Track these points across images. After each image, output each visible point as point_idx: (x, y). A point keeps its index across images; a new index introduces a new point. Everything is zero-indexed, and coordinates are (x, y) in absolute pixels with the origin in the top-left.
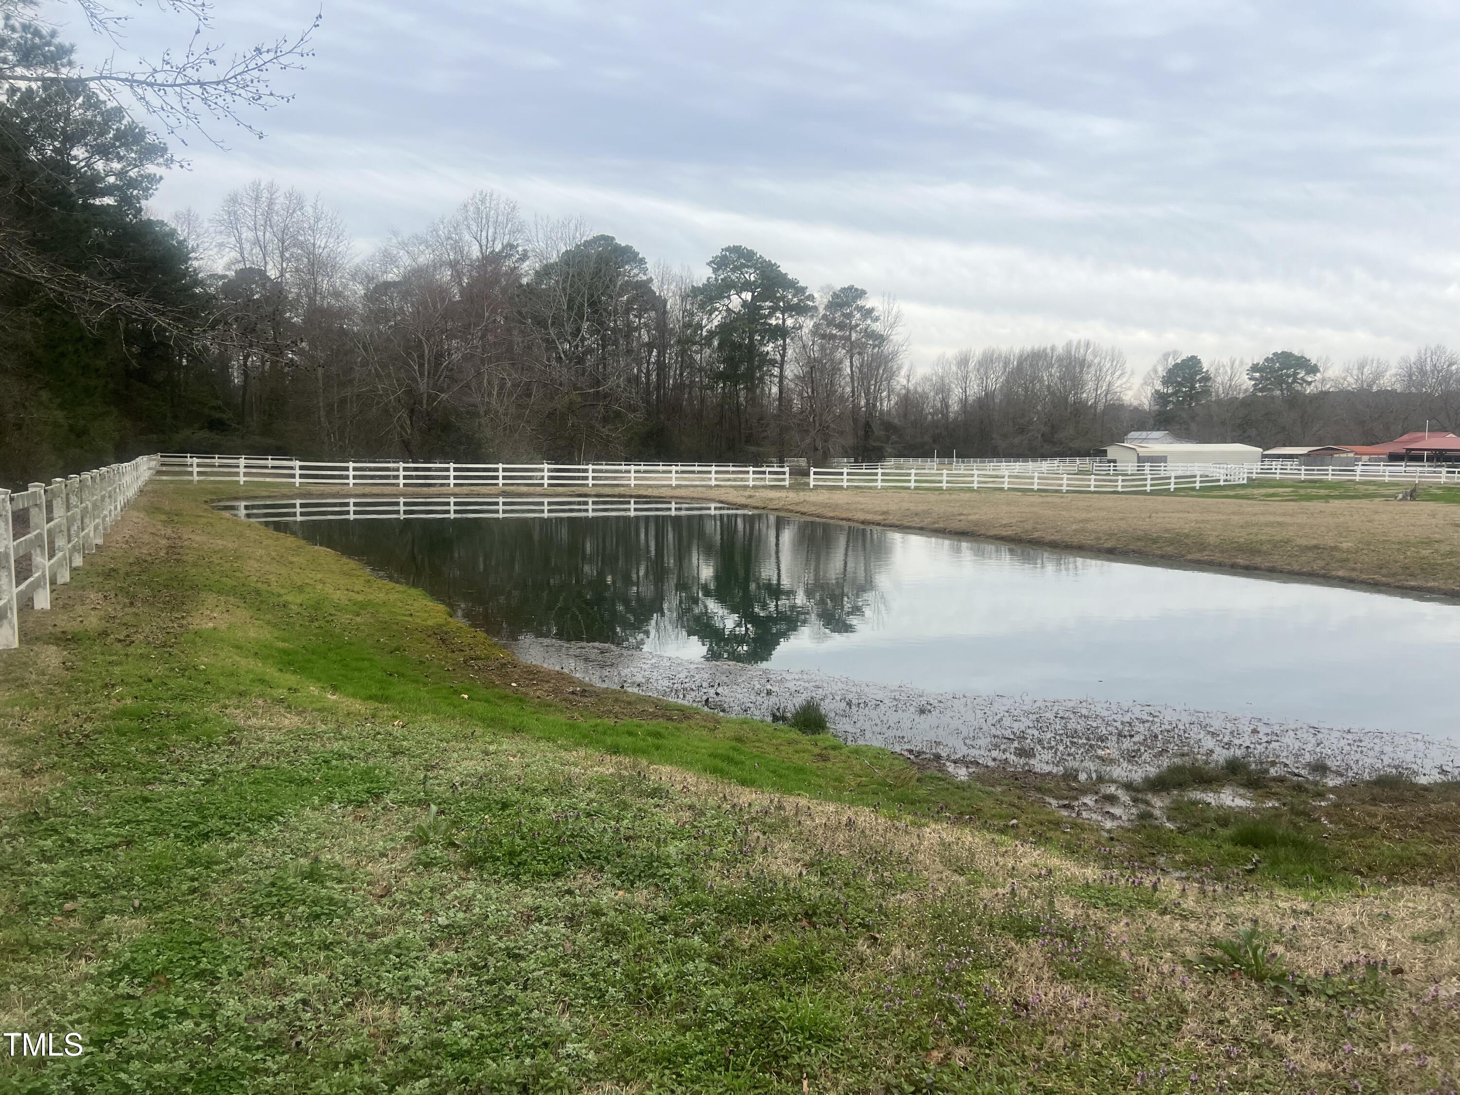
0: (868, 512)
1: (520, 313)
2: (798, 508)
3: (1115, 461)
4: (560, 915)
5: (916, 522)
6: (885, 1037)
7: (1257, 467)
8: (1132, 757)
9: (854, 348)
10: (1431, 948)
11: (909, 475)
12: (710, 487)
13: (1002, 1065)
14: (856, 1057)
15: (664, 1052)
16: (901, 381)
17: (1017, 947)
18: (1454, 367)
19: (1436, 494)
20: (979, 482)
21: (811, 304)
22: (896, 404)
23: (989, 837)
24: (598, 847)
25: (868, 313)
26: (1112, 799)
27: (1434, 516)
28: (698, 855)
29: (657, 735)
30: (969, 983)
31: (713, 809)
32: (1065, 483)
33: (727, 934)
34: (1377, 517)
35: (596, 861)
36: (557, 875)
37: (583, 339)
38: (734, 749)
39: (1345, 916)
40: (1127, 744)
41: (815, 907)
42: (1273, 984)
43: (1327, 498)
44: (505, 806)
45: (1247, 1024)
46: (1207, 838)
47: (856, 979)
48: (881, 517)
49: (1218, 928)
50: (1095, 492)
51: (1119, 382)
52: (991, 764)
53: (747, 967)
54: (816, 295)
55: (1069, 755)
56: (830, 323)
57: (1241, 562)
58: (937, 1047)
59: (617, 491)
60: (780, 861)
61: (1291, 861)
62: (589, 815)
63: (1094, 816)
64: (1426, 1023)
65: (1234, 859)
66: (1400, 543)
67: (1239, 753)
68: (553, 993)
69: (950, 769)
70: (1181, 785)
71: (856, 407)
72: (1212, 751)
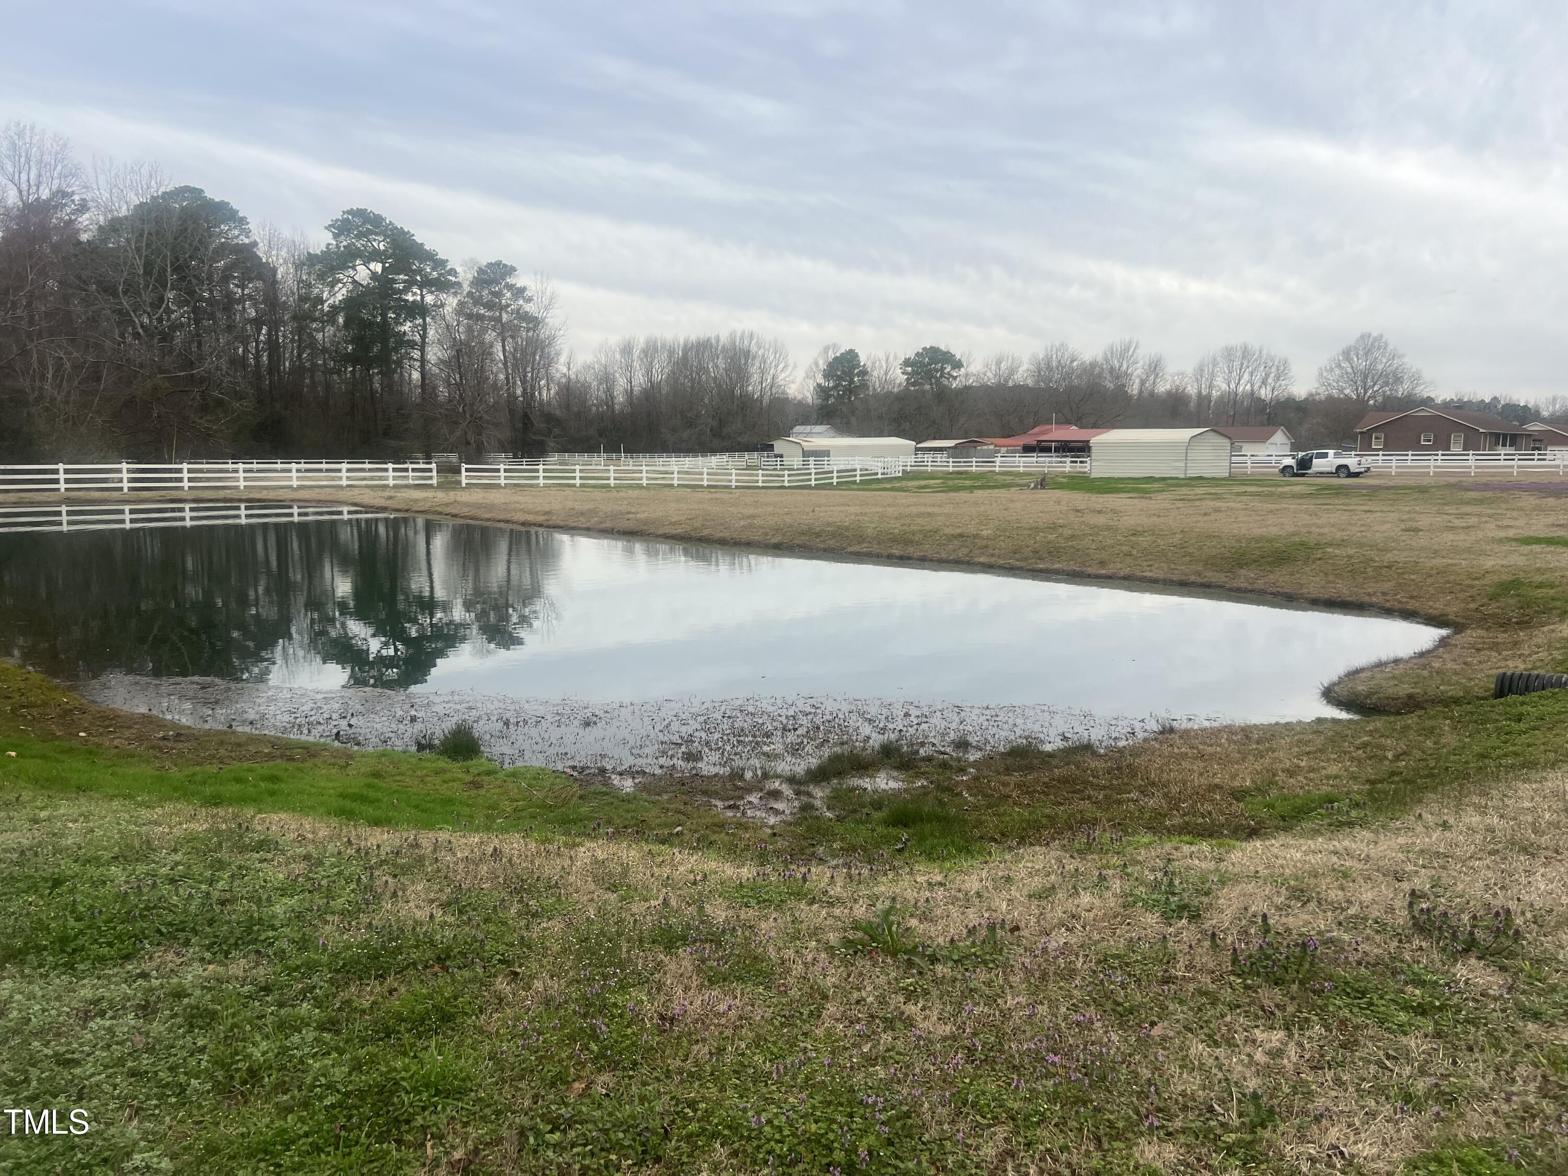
0: (529, 513)
1: (80, 278)
2: (448, 510)
3: (781, 456)
4: (128, 1004)
5: (582, 522)
6: (522, 1078)
7: (911, 460)
8: (795, 750)
9: (506, 331)
10: (1044, 903)
11: (574, 471)
12: (341, 487)
13: (645, 1084)
14: (489, 1106)
15: (258, 1143)
16: (560, 369)
17: (666, 960)
18: (1075, 364)
19: (1061, 483)
20: (648, 479)
21: (453, 279)
22: (557, 393)
23: (646, 848)
24: (182, 918)
25: (519, 292)
26: (776, 795)
27: (1059, 503)
28: (311, 911)
29: (274, 779)
30: (615, 1005)
31: (333, 856)
32: (734, 479)
33: (344, 995)
34: (1011, 505)
35: (181, 935)
36: (127, 957)
37: (169, 311)
38: (369, 786)
39: (972, 884)
40: (791, 738)
41: (449, 948)
42: (906, 957)
43: (971, 489)
44: (57, 883)
45: (882, 1001)
46: (862, 823)
47: (494, 1021)
48: (543, 518)
49: (860, 911)
50: (763, 487)
51: (783, 375)
52: (658, 771)
53: (366, 1029)
54: (459, 270)
55: (736, 754)
56: (477, 302)
57: (896, 552)
58: (578, 1078)
59: (221, 494)
60: (412, 904)
61: (935, 837)
62: (172, 881)
63: (758, 813)
64: (1037, 975)
65: (887, 840)
66: (1030, 529)
67: (893, 737)
68: (118, 1098)
69: (615, 782)
70: (840, 774)
71: (512, 397)
72: (869, 738)
